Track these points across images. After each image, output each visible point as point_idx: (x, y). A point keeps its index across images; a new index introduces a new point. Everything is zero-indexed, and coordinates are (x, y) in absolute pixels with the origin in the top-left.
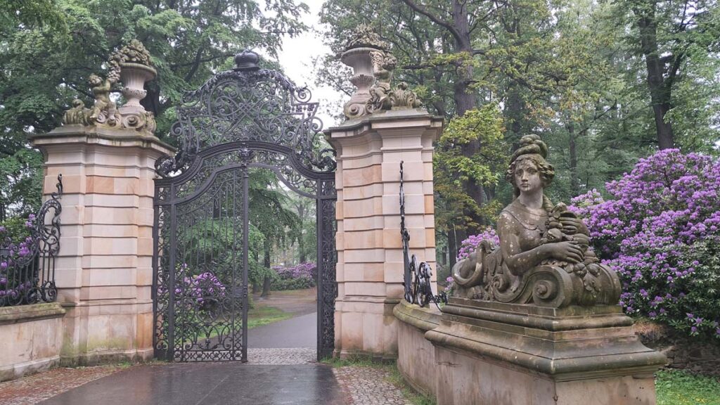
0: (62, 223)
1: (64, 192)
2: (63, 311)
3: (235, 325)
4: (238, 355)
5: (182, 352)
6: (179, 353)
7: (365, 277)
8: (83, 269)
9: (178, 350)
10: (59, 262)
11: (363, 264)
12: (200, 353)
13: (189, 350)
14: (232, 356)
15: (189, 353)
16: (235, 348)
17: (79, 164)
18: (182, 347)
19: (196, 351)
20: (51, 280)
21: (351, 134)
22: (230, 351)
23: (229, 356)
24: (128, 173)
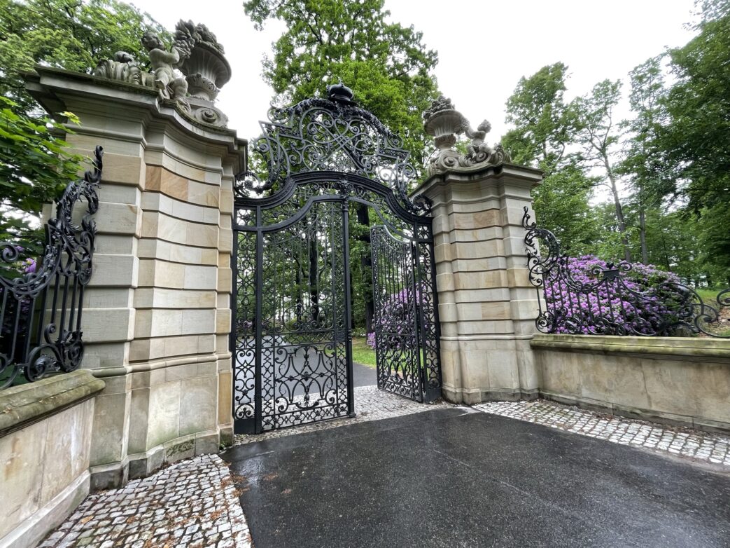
0: (99, 228)
1: (104, 177)
2: (101, 384)
3: (339, 375)
4: (343, 409)
5: (273, 416)
6: (270, 418)
7: (483, 316)
8: (137, 309)
9: (268, 415)
10: (89, 297)
11: (480, 304)
12: (298, 413)
13: (284, 413)
14: (336, 411)
15: (284, 416)
16: (339, 401)
17: (137, 141)
18: (274, 410)
19: (293, 413)
20: (74, 330)
21: (466, 179)
22: (334, 406)
23: (333, 411)
24: (209, 178)
